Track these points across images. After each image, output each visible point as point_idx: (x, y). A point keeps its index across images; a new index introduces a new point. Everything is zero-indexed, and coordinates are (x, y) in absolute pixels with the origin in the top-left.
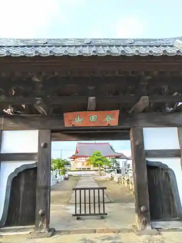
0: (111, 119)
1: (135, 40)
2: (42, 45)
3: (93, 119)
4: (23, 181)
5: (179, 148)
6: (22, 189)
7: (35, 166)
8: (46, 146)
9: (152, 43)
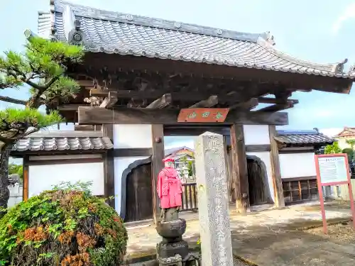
0: (220, 116)
1: (224, 32)
2: (127, 21)
3: (205, 115)
4: (136, 178)
5: (269, 143)
6: (136, 185)
7: (149, 162)
8: (160, 141)
9: (238, 37)
